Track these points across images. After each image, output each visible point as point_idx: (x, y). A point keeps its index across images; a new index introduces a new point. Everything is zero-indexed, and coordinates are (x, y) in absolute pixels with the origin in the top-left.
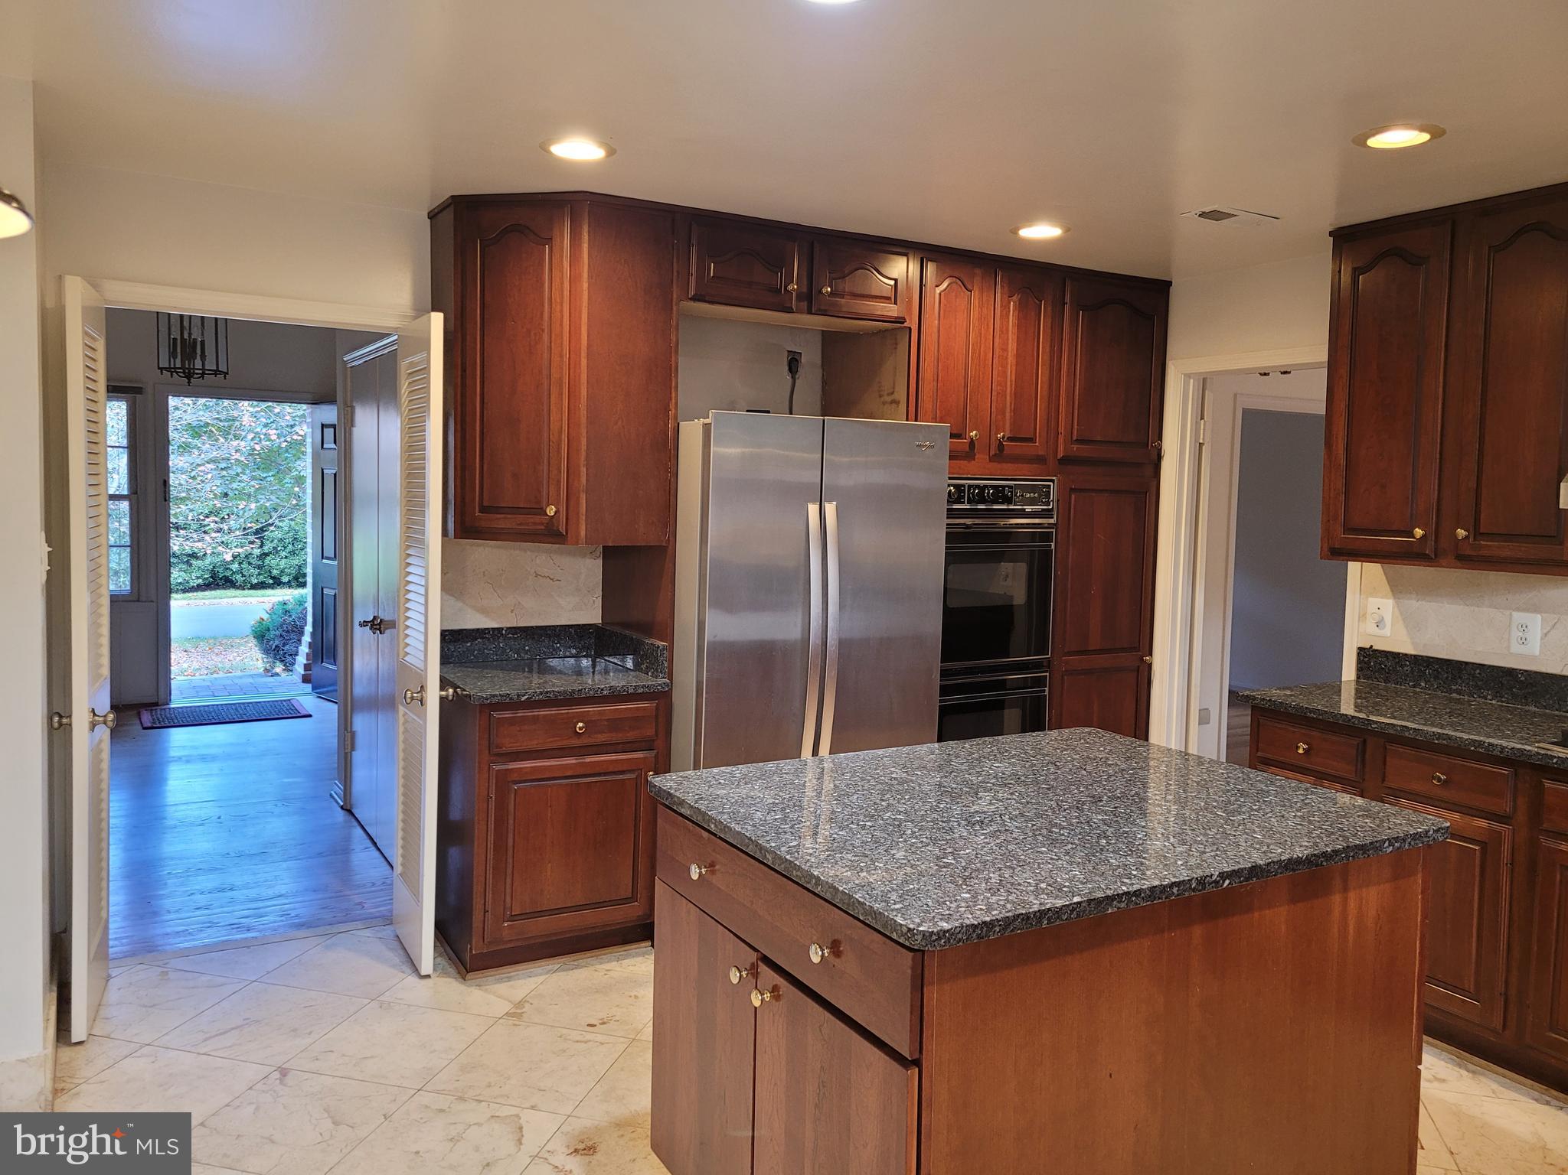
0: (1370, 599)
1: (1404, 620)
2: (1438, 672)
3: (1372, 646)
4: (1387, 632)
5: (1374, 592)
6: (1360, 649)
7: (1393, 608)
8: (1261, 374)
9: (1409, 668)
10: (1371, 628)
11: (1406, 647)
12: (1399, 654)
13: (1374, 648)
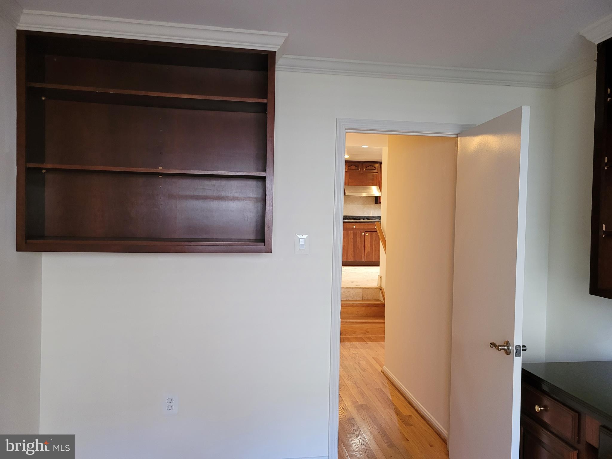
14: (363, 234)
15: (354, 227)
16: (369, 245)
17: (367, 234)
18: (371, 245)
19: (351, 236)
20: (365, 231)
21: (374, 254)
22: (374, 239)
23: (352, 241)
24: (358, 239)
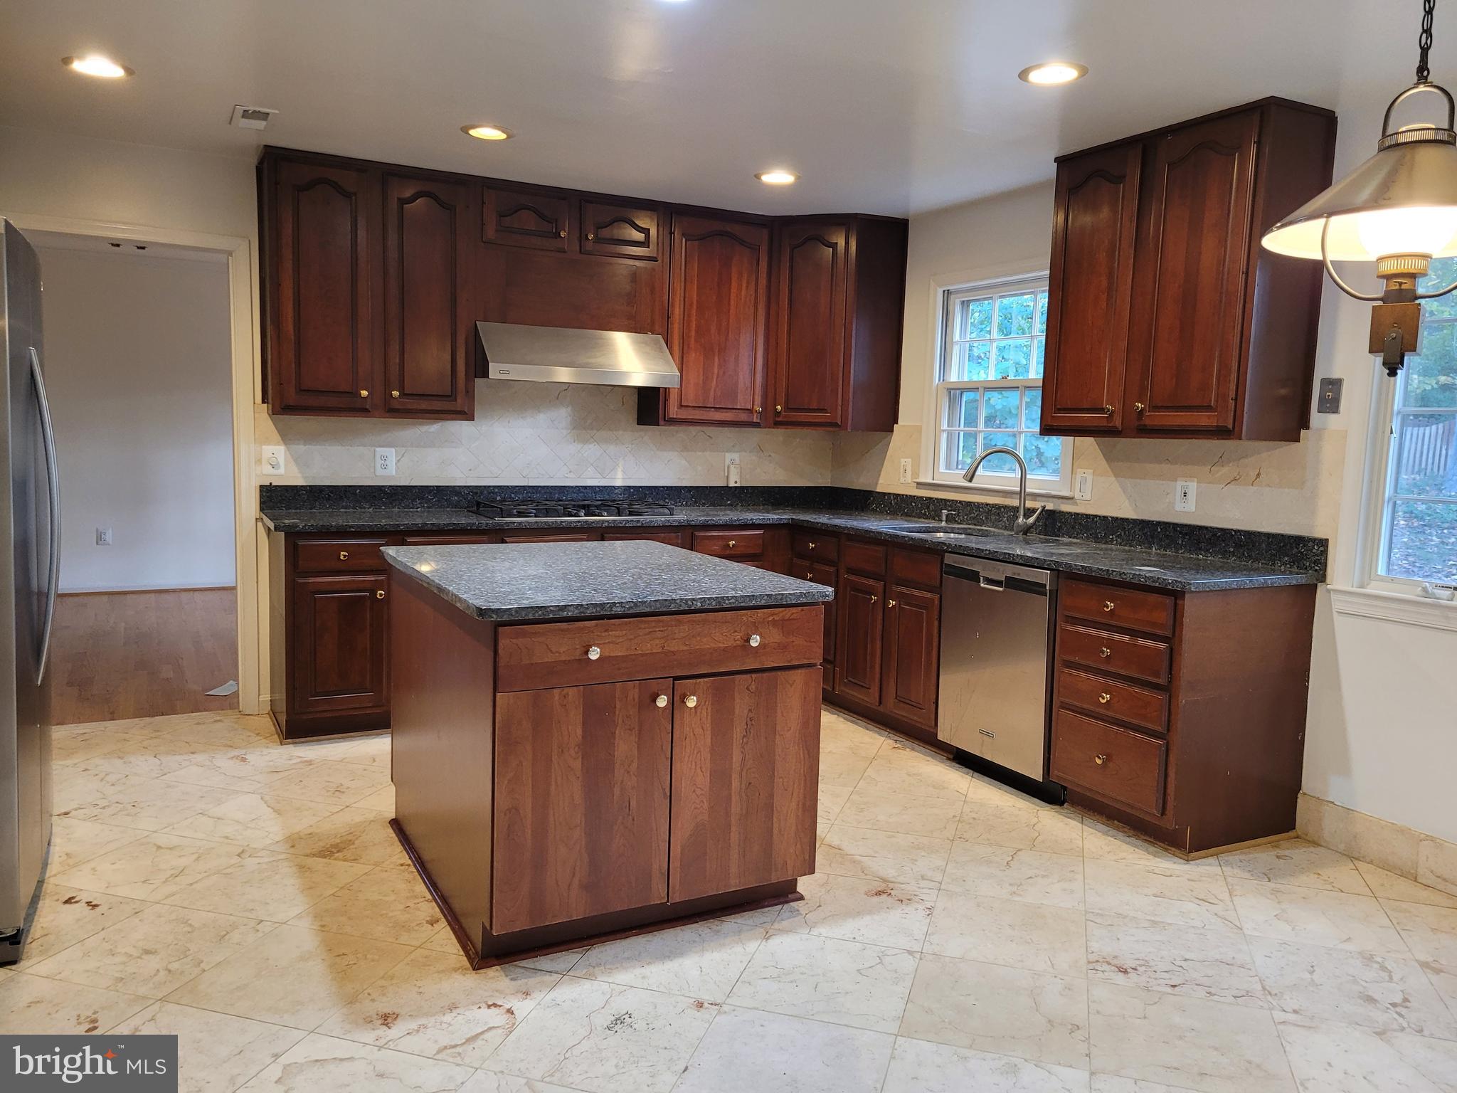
0: (264, 447)
1: (296, 461)
2: (330, 496)
3: (271, 484)
4: (282, 471)
5: (267, 441)
6: (261, 486)
7: (285, 452)
8: (112, 245)
9: (306, 497)
10: (268, 469)
11: (299, 481)
12: (297, 486)
13: (273, 484)
14: (662, 702)
15: (594, 654)
16: (703, 780)
17: (692, 702)
18: (720, 777)
19: (572, 727)
20: (676, 678)
21: (734, 836)
22: (738, 732)
23: (578, 764)
24: (624, 746)
